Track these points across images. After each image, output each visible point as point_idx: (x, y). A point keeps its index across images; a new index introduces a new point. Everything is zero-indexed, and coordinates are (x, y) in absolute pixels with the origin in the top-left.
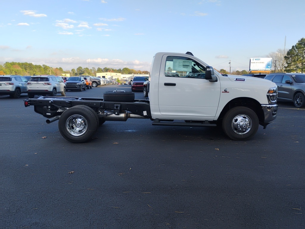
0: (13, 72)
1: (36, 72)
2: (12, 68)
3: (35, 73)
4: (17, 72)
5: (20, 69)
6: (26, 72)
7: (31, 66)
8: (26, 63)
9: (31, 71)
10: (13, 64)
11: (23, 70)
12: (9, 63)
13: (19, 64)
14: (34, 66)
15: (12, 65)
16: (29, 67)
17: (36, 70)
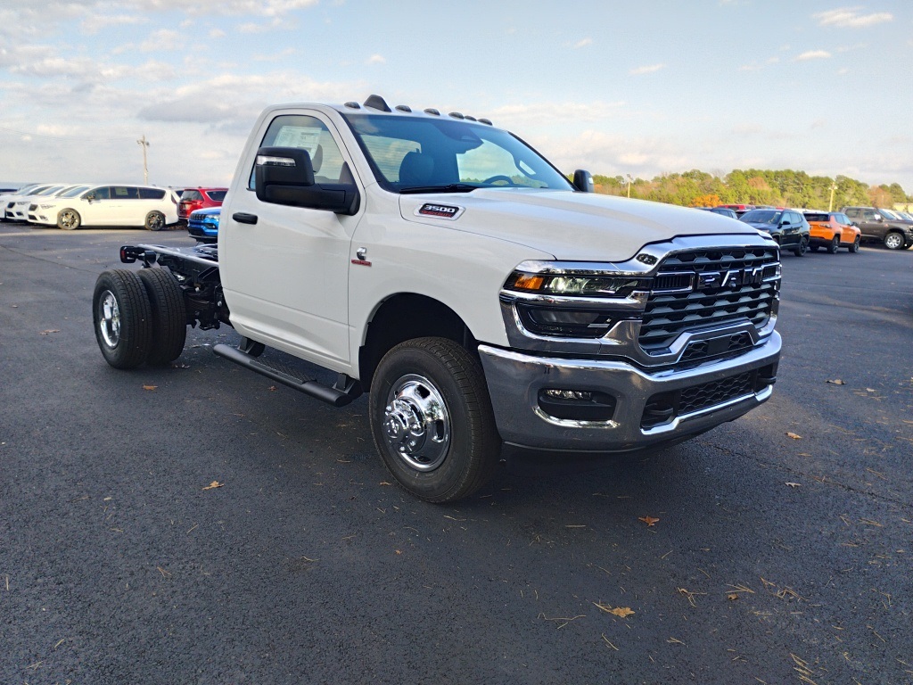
0: (747, 197)
1: (810, 197)
2: (744, 187)
3: (806, 199)
4: (756, 196)
5: (766, 188)
6: (780, 199)
7: (799, 180)
8: (789, 171)
9: (798, 196)
10: (752, 174)
11: (774, 192)
12: (740, 172)
13: (767, 175)
14: (808, 178)
15: (747, 178)
16: (794, 182)
17: (811, 191)
